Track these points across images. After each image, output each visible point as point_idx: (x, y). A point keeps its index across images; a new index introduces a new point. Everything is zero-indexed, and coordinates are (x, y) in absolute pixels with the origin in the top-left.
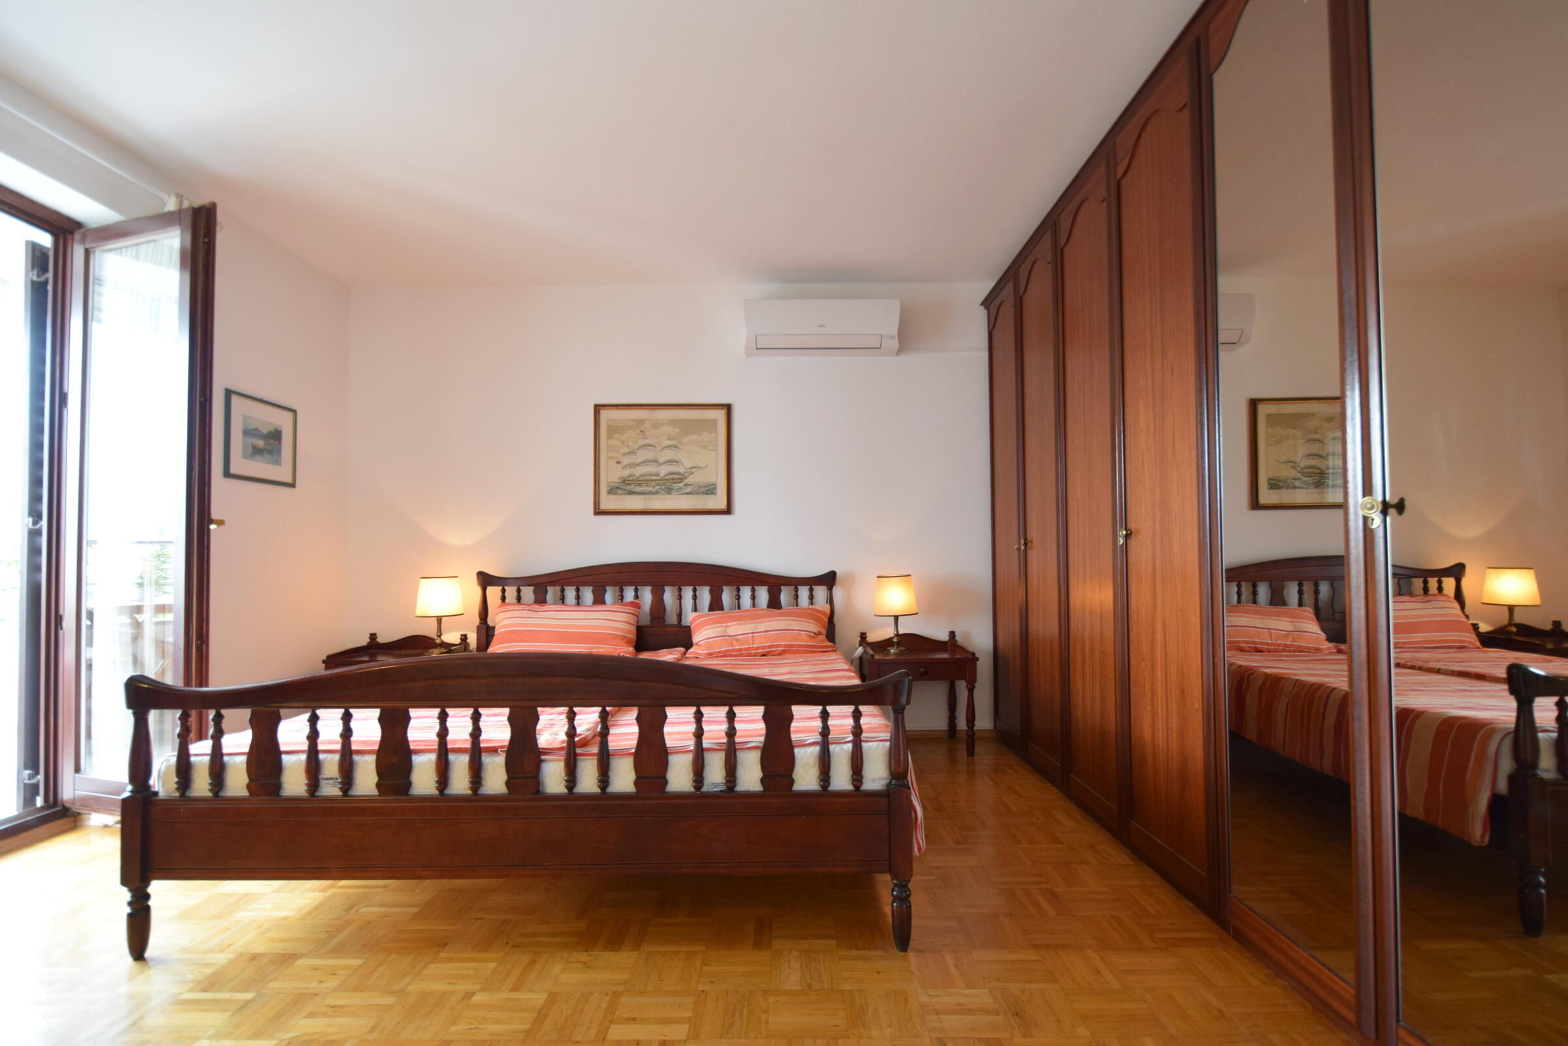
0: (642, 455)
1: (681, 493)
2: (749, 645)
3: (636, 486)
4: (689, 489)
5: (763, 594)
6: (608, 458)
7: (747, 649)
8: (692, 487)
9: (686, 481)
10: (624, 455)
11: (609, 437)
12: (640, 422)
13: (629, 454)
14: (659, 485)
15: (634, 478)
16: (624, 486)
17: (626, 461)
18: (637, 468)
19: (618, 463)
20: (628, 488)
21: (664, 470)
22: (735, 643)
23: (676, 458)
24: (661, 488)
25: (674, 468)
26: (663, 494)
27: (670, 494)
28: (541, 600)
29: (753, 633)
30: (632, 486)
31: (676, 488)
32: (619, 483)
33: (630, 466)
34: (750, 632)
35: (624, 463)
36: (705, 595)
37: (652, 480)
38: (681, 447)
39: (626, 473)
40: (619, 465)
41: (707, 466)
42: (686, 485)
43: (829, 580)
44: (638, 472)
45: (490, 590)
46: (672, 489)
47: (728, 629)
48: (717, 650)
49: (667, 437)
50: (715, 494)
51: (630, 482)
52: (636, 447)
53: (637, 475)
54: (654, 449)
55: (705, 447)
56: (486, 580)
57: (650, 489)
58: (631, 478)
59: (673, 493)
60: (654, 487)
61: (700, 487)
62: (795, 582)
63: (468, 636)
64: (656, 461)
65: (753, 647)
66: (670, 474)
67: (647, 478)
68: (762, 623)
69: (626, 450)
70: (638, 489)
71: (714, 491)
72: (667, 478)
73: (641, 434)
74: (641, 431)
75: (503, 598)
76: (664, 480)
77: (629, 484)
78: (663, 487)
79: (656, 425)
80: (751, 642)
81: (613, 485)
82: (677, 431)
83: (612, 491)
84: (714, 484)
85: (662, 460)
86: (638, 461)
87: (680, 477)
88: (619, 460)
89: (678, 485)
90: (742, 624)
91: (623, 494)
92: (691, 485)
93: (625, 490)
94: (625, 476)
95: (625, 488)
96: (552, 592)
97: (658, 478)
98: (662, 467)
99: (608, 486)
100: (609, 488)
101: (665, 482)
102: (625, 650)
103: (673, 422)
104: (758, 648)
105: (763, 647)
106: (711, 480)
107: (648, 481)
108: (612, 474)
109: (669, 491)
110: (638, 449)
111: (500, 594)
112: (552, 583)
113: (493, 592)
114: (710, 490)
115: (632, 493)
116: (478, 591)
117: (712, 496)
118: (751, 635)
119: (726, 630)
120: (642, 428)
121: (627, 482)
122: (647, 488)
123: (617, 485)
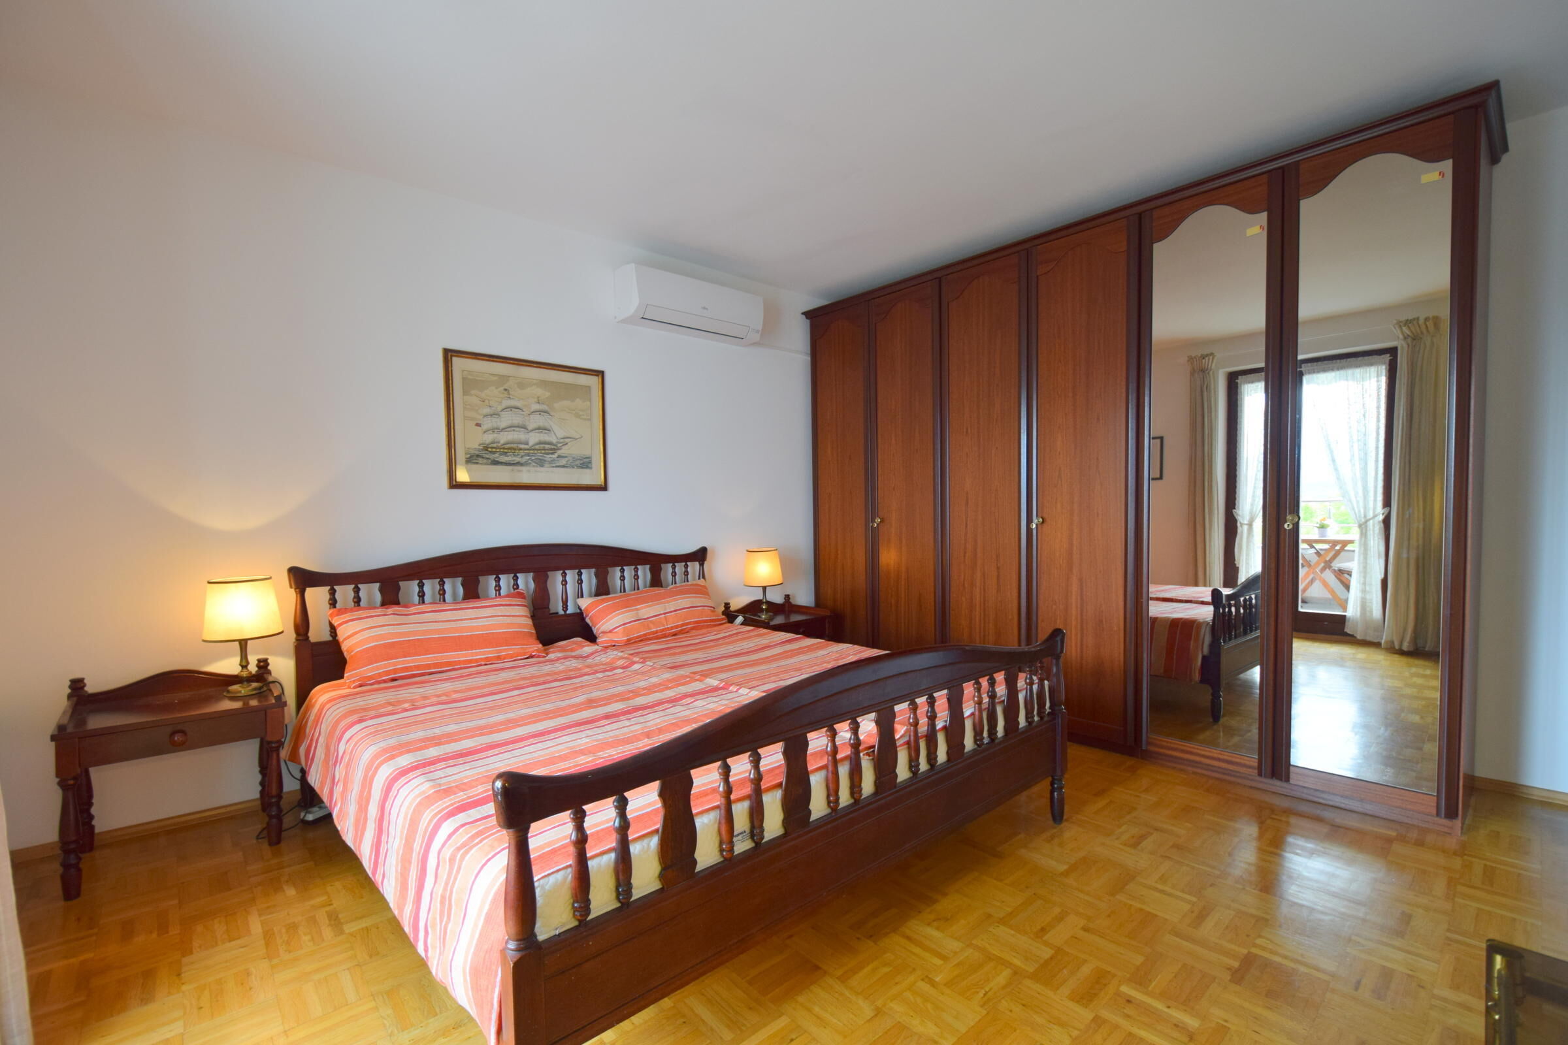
0: (506, 419)
1: (554, 465)
2: (664, 625)
3: (500, 455)
4: (563, 462)
5: (644, 572)
6: (465, 418)
7: (662, 631)
8: (566, 459)
9: (559, 452)
10: (485, 416)
11: (465, 392)
12: (504, 378)
13: (491, 415)
14: (528, 455)
15: (499, 445)
16: (485, 455)
17: (488, 423)
18: (502, 433)
19: (478, 425)
20: (492, 456)
21: (534, 438)
22: (651, 625)
23: (547, 425)
24: (532, 460)
25: (544, 437)
26: (534, 466)
27: (542, 466)
28: (391, 600)
29: (664, 614)
30: (497, 455)
31: (549, 460)
32: (479, 450)
33: (493, 430)
34: (662, 612)
35: (485, 427)
36: (589, 577)
37: (521, 449)
38: (552, 414)
39: (488, 438)
40: (479, 428)
41: (582, 437)
42: (559, 456)
43: (700, 555)
44: (504, 438)
45: (310, 592)
46: (545, 460)
47: (639, 612)
48: (635, 635)
49: (536, 400)
50: (591, 468)
51: (494, 450)
52: (500, 408)
53: (502, 442)
54: (522, 413)
55: (578, 416)
56: (302, 579)
57: (517, 459)
58: (495, 445)
59: (546, 465)
60: (522, 457)
61: (575, 459)
62: (674, 559)
64: (524, 427)
65: (668, 628)
66: (540, 443)
67: (514, 446)
68: (668, 602)
69: (487, 411)
70: (503, 459)
71: (590, 465)
72: (537, 447)
73: (506, 392)
74: (505, 390)
75: (333, 603)
77: (494, 453)
78: (533, 458)
79: (522, 385)
80: (665, 623)
81: (472, 452)
82: (548, 394)
83: (471, 460)
84: (589, 458)
85: (530, 427)
86: (503, 425)
87: (553, 447)
88: (479, 422)
89: (551, 456)
90: (650, 606)
91: (486, 464)
92: (566, 457)
93: (488, 459)
94: (487, 442)
95: (488, 456)
96: (410, 588)
97: (526, 447)
98: (531, 434)
99: (466, 454)
100: (468, 456)
101: (536, 452)
103: (544, 384)
104: (672, 628)
105: (677, 627)
106: (587, 453)
107: (515, 449)
108: (470, 439)
109: (541, 463)
110: (502, 410)
111: (328, 596)
112: (409, 577)
113: (317, 596)
114: (585, 464)
115: (496, 463)
116: (292, 595)
117: (587, 471)
118: (663, 616)
119: (637, 613)
120: (506, 386)
121: (490, 450)
122: (514, 458)
123: (477, 452)
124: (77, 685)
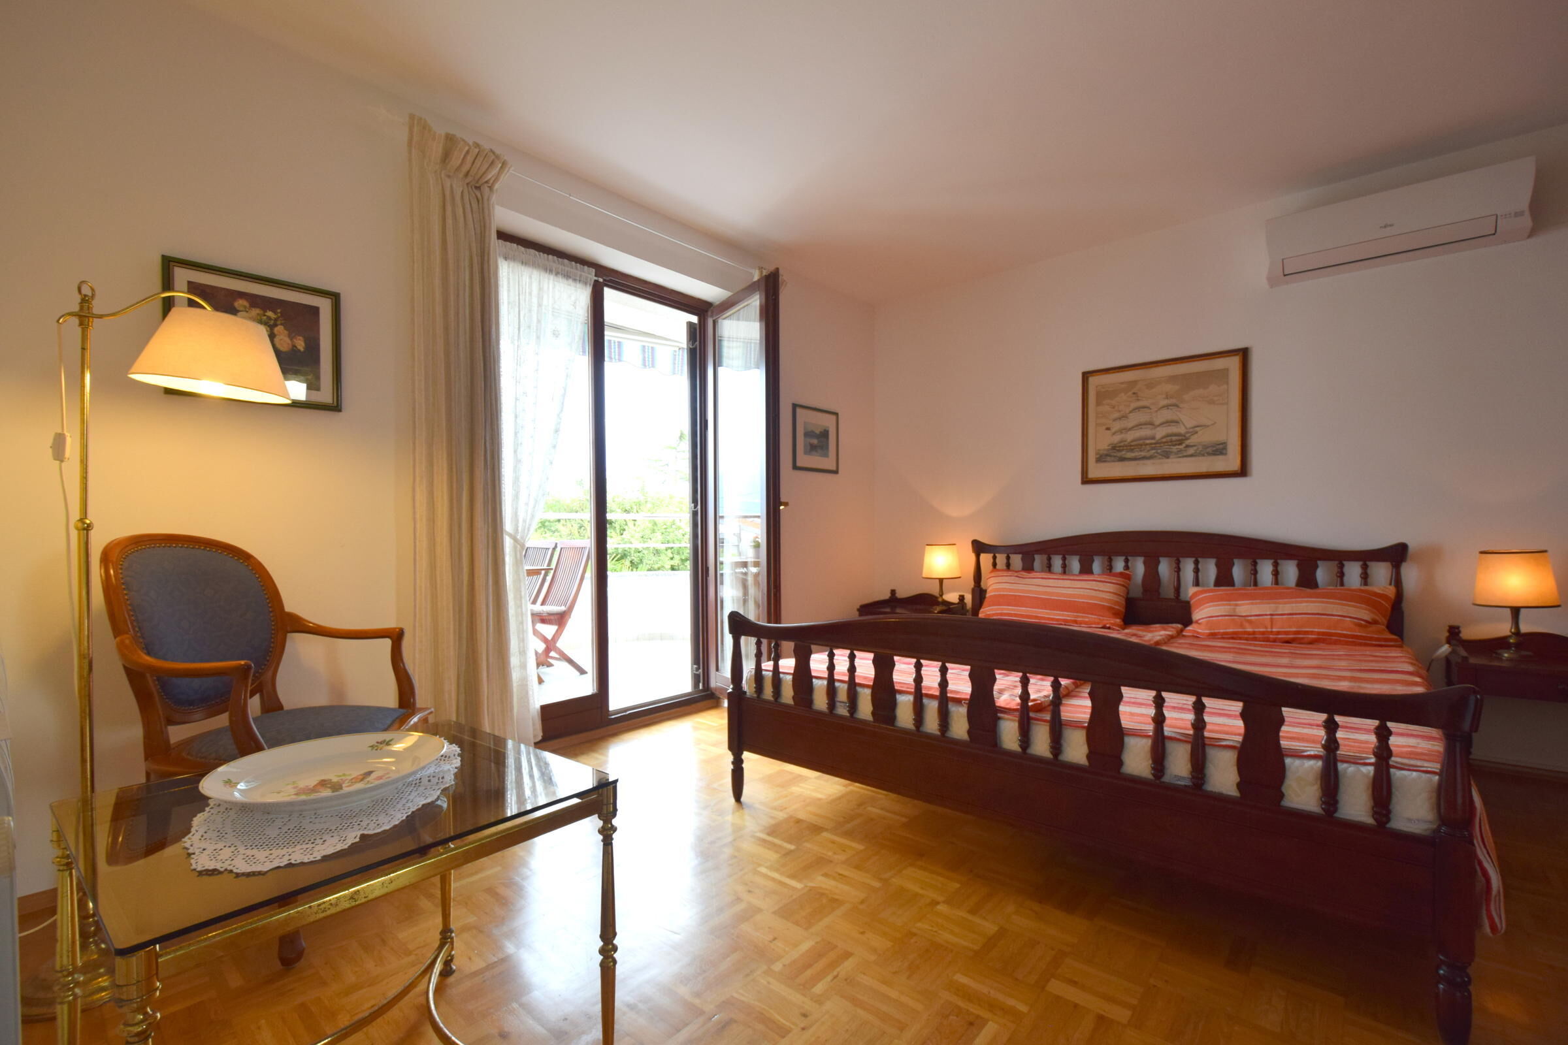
0: (1135, 419)
1: (1181, 455)
2: (1266, 628)
3: (1128, 452)
4: (1191, 451)
5: (1290, 571)
6: (1097, 425)
7: (1263, 633)
8: (1195, 448)
9: (1187, 442)
10: (1115, 420)
11: (1098, 403)
12: (1134, 383)
13: (1120, 419)
14: (1153, 449)
15: (1126, 443)
16: (1115, 453)
17: (1117, 426)
18: (1129, 432)
19: (1108, 429)
20: (1119, 454)
21: (1160, 433)
22: (1247, 625)
23: (1175, 418)
24: (1157, 453)
25: (1173, 429)
26: (1160, 459)
27: (1168, 458)
28: (1028, 567)
29: (1271, 615)
30: (1123, 453)
31: (1176, 450)
32: (1108, 450)
33: (1121, 431)
34: (1268, 613)
35: (1113, 430)
36: (1210, 569)
37: (1147, 444)
38: (1181, 405)
39: (1116, 439)
40: (1109, 431)
41: (1215, 423)
42: (1187, 446)
43: (1397, 555)
44: (1130, 436)
45: (983, 556)
46: (1171, 452)
47: (1238, 607)
48: (1222, 631)
49: (1164, 396)
50: (1226, 454)
51: (1121, 448)
52: (1127, 411)
53: (1129, 440)
54: (1149, 411)
55: (1212, 402)
56: (979, 548)
57: (1143, 454)
58: (1122, 444)
59: (1171, 457)
60: (1148, 451)
61: (1205, 447)
62: (1340, 557)
63: (965, 597)
64: (1151, 424)
65: (1272, 632)
66: (1168, 435)
67: (1141, 442)
68: (1285, 603)
69: (1116, 415)
70: (1130, 455)
71: (1224, 452)
72: (1164, 440)
73: (1134, 395)
74: (1134, 393)
75: (994, 565)
76: (1160, 443)
77: (1119, 451)
78: (1159, 451)
79: (1151, 385)
80: (1269, 626)
81: (1101, 452)
82: (1177, 387)
83: (1101, 459)
84: (1225, 443)
85: (1157, 423)
86: (1130, 425)
87: (1180, 438)
88: (1108, 426)
89: (1178, 447)
90: (1256, 604)
91: (1114, 461)
92: (1194, 446)
93: (1115, 456)
94: (1116, 442)
95: (1115, 454)
96: (1039, 560)
97: (1153, 441)
98: (1158, 429)
99: (1097, 454)
100: (1098, 456)
101: (1162, 445)
102: (1112, 622)
103: (1172, 379)
104: (1278, 633)
105: (1286, 633)
106: (1221, 438)
107: (1141, 445)
108: (1101, 441)
109: (1167, 455)
110: (1131, 412)
111: (992, 560)
112: (1039, 552)
113: (986, 559)
114: (1219, 450)
115: (1122, 459)
116: (973, 557)
117: (1221, 457)
118: (1269, 617)
119: (1235, 609)
120: (1134, 390)
121: (1118, 449)
122: (1140, 453)
123: (1105, 452)
124: (893, 592)
